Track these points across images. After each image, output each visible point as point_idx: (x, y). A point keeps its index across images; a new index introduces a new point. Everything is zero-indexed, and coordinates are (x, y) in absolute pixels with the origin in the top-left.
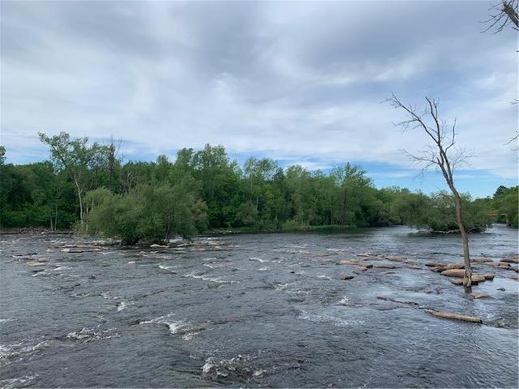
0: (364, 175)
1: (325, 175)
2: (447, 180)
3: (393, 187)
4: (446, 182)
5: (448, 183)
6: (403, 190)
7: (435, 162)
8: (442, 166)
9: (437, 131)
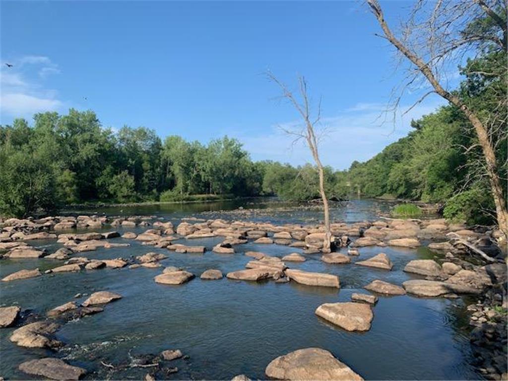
0: (241, 148)
1: (204, 147)
2: (314, 152)
3: (267, 160)
4: (312, 154)
5: (314, 155)
6: (275, 164)
7: (303, 136)
8: (309, 140)
9: (306, 107)
